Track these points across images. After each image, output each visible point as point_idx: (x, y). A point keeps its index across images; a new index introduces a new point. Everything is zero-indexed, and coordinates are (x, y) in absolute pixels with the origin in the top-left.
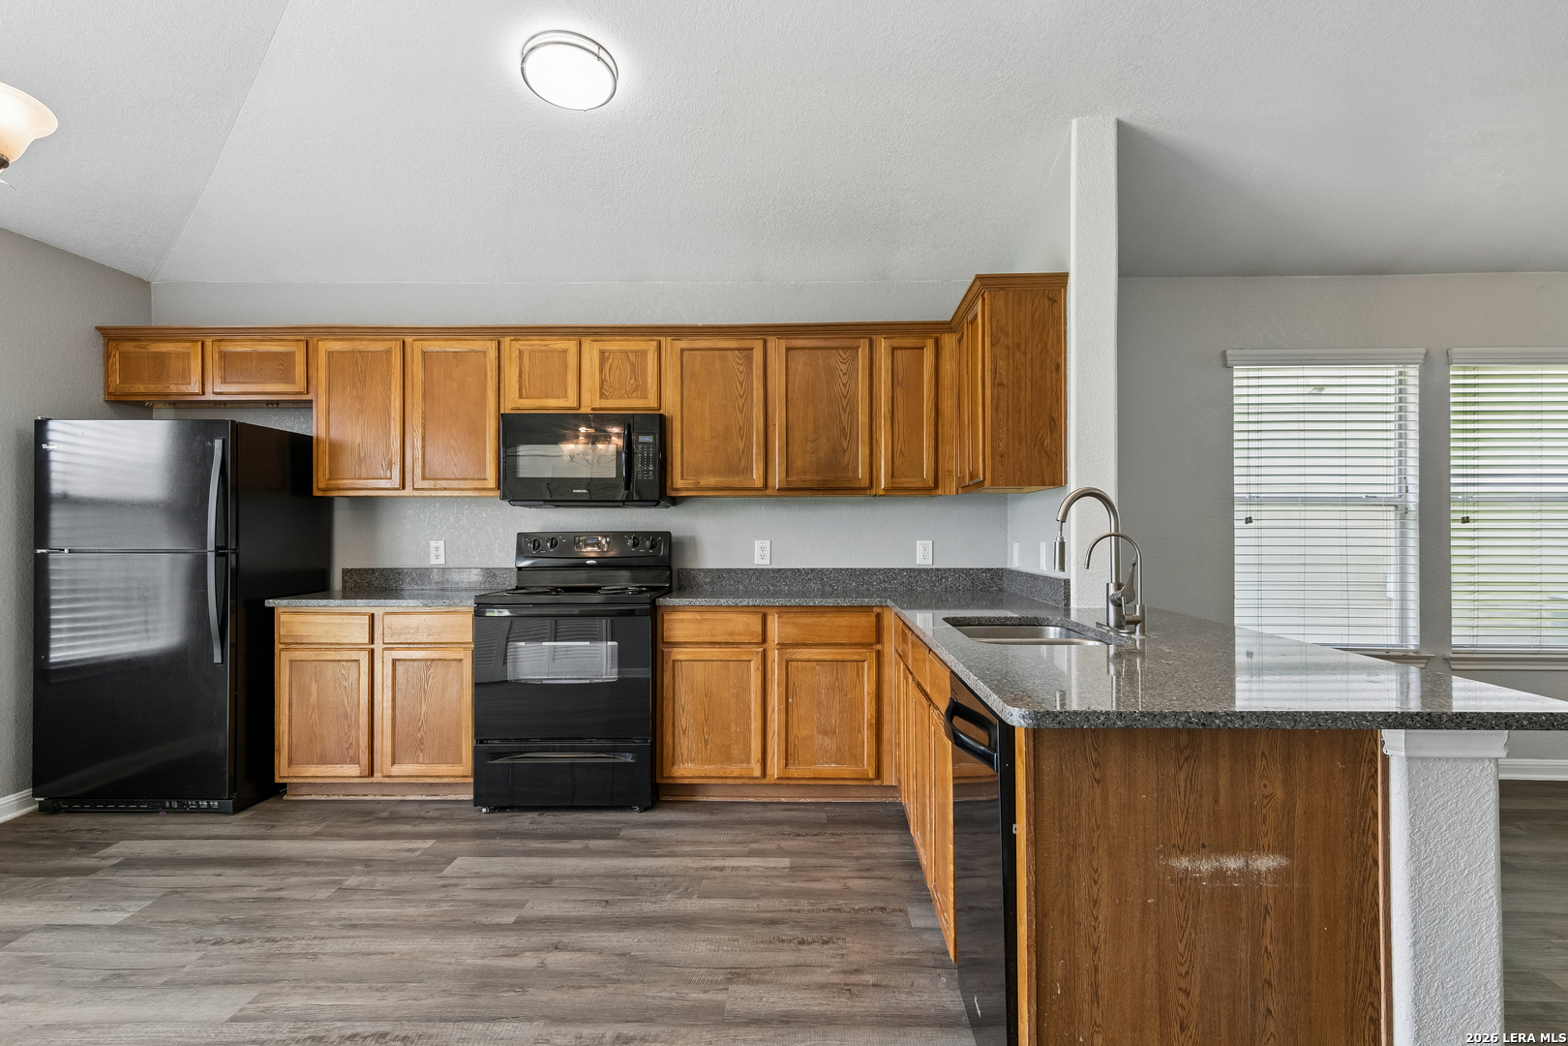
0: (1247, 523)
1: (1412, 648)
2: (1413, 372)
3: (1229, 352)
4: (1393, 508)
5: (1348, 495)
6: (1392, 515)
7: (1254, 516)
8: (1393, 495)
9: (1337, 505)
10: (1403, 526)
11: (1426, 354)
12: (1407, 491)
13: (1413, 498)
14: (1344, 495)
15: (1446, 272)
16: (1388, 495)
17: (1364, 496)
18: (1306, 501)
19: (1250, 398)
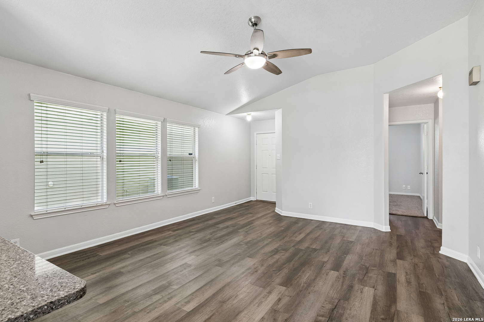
0: (40, 163)
1: (105, 202)
2: (105, 114)
3: (31, 94)
4: (99, 157)
5: (83, 153)
6: (99, 160)
7: (44, 160)
8: (100, 153)
9: (80, 156)
10: (102, 164)
11: (109, 109)
12: (103, 152)
13: (105, 154)
14: (82, 153)
15: (114, 86)
16: (98, 153)
17: (89, 153)
18: (67, 154)
19: (42, 114)
